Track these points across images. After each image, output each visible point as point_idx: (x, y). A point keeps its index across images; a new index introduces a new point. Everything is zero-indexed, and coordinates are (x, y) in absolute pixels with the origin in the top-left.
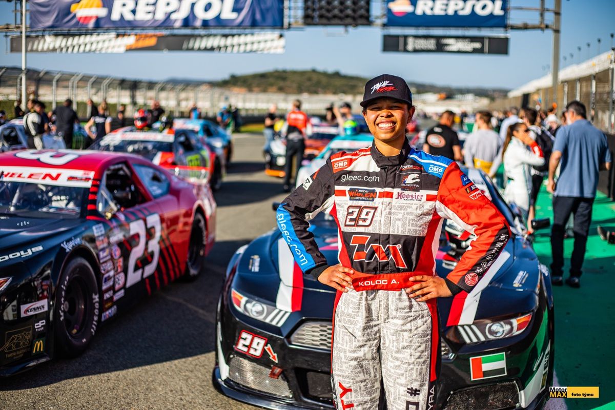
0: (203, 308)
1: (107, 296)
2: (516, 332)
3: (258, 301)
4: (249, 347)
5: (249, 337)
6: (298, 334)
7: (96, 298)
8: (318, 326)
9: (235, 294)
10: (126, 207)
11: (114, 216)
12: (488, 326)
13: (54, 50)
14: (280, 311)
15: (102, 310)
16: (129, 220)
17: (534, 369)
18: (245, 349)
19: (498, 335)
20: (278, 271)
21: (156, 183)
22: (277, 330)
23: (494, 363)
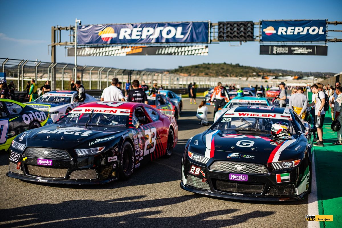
0: (174, 167)
1: (137, 158)
2: (294, 166)
3: (198, 155)
4: (194, 171)
5: (195, 168)
6: (213, 166)
7: (133, 158)
8: (220, 163)
9: (189, 153)
10: (144, 124)
11: (139, 127)
12: (283, 163)
13: (90, 55)
14: (206, 158)
15: (135, 164)
16: (145, 129)
17: (302, 181)
18: (193, 172)
19: (287, 167)
20: (205, 145)
21: (154, 115)
22: (205, 165)
23: (285, 177)
